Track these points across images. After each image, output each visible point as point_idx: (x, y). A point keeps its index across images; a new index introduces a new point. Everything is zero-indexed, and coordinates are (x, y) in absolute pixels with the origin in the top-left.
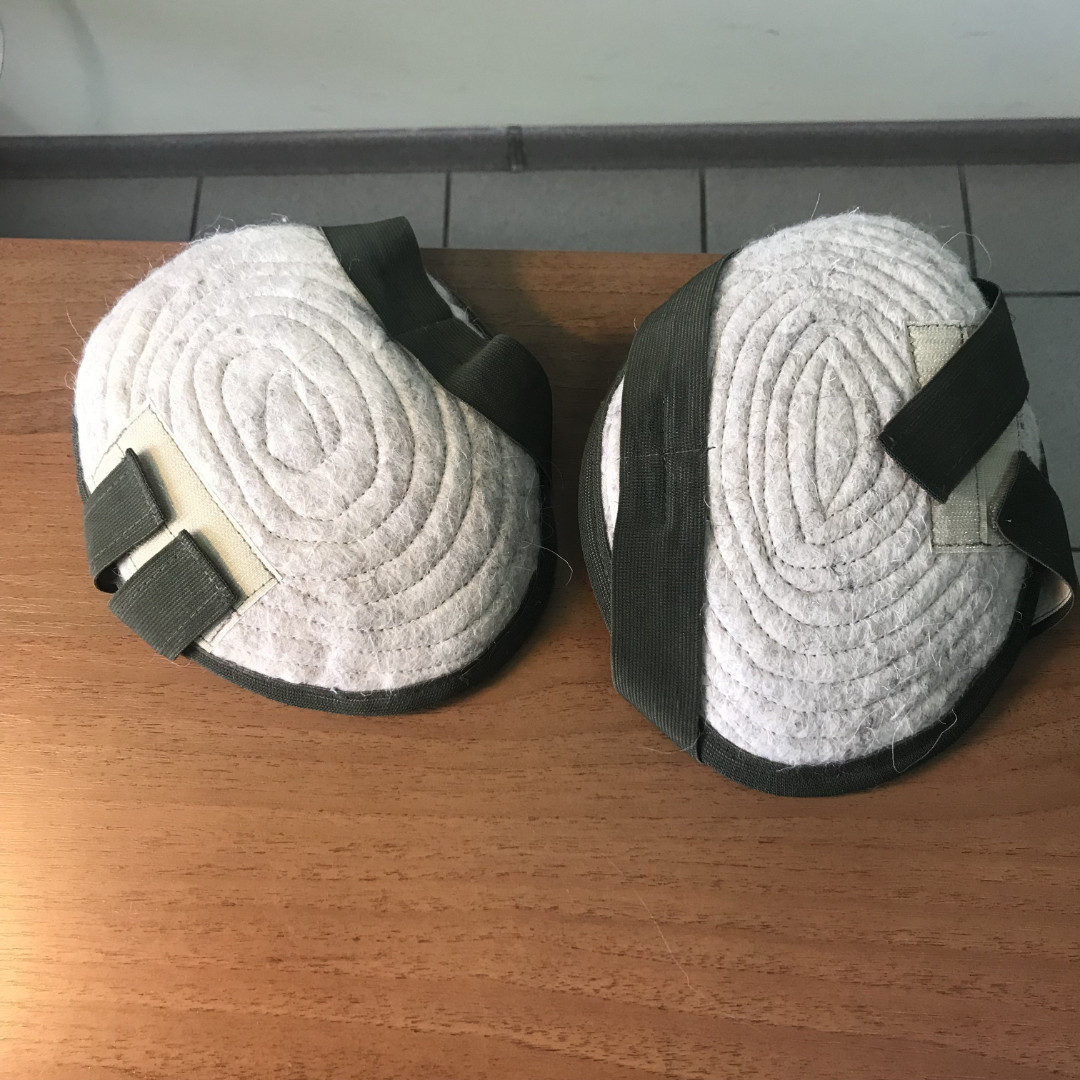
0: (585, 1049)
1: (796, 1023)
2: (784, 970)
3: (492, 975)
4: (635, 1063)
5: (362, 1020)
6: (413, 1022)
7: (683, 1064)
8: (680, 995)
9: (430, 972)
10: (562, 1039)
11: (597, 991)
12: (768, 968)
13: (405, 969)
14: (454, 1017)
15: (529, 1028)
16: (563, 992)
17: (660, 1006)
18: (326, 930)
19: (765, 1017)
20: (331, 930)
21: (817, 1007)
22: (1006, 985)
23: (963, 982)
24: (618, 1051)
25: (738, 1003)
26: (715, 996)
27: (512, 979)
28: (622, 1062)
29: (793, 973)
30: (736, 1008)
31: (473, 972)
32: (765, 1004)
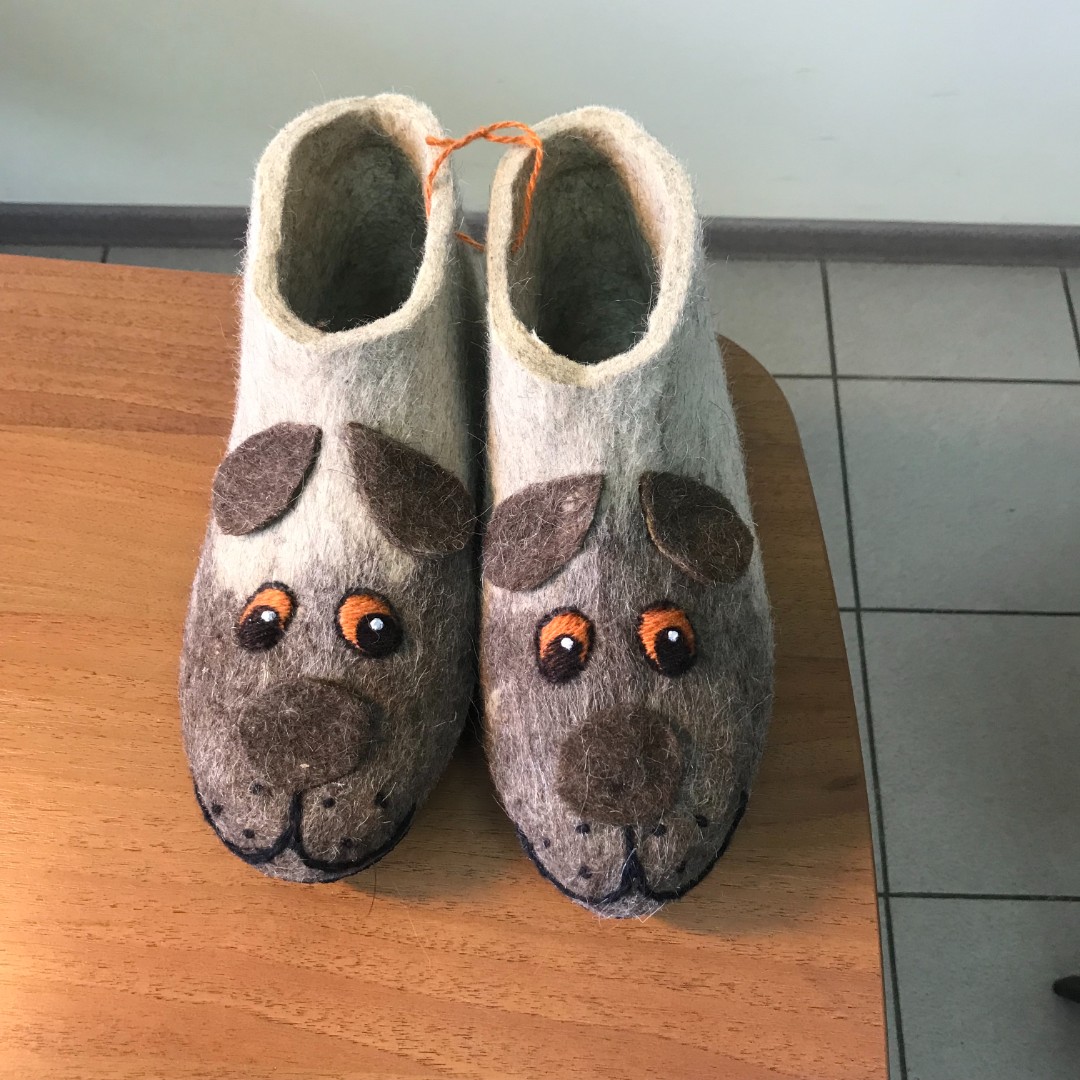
0: (322, 1024)
1: (529, 1011)
2: (523, 959)
3: (241, 948)
4: (368, 1041)
5: (108, 985)
6: (157, 990)
7: (416, 1044)
8: (421, 978)
9: (181, 941)
10: (300, 1013)
11: (340, 969)
12: (508, 956)
13: (157, 938)
14: (199, 987)
15: (269, 1001)
16: (308, 968)
17: (399, 986)
18: (85, 896)
19: (501, 1002)
20: (90, 896)
21: (551, 996)
22: (734, 985)
23: (694, 979)
24: (353, 1027)
25: (477, 987)
26: (453, 980)
27: (260, 953)
28: (356, 1039)
29: (532, 963)
30: (474, 993)
31: (223, 945)
32: (502, 990)
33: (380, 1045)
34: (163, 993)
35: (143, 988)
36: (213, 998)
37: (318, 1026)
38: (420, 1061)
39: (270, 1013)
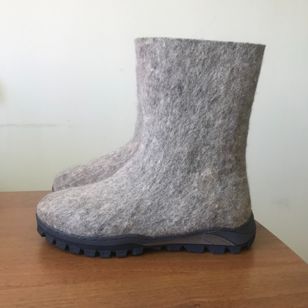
33: (168, 271)
34: (101, 271)
35: (95, 271)
36: (117, 270)
37: (149, 271)
38: (180, 272)
39: (134, 270)
